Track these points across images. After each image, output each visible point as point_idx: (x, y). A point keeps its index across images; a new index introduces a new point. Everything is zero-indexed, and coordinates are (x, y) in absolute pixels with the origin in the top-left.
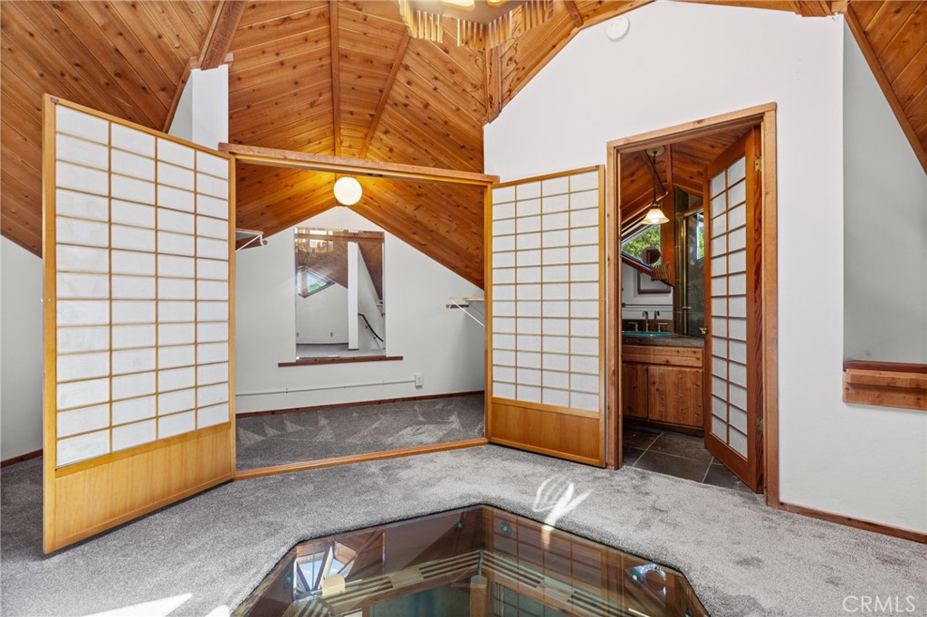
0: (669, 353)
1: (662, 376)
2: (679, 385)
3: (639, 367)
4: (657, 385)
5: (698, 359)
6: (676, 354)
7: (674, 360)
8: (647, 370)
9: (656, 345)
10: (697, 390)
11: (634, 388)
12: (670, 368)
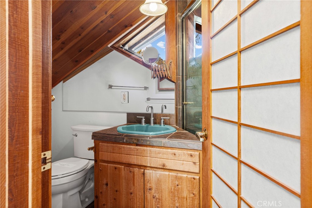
0: (165, 156)
1: (159, 181)
2: (175, 192)
3: (136, 170)
4: (153, 191)
5: (195, 163)
6: (172, 157)
7: (170, 164)
8: (144, 174)
9: (153, 146)
10: (193, 199)
11: (131, 193)
12: (167, 173)
